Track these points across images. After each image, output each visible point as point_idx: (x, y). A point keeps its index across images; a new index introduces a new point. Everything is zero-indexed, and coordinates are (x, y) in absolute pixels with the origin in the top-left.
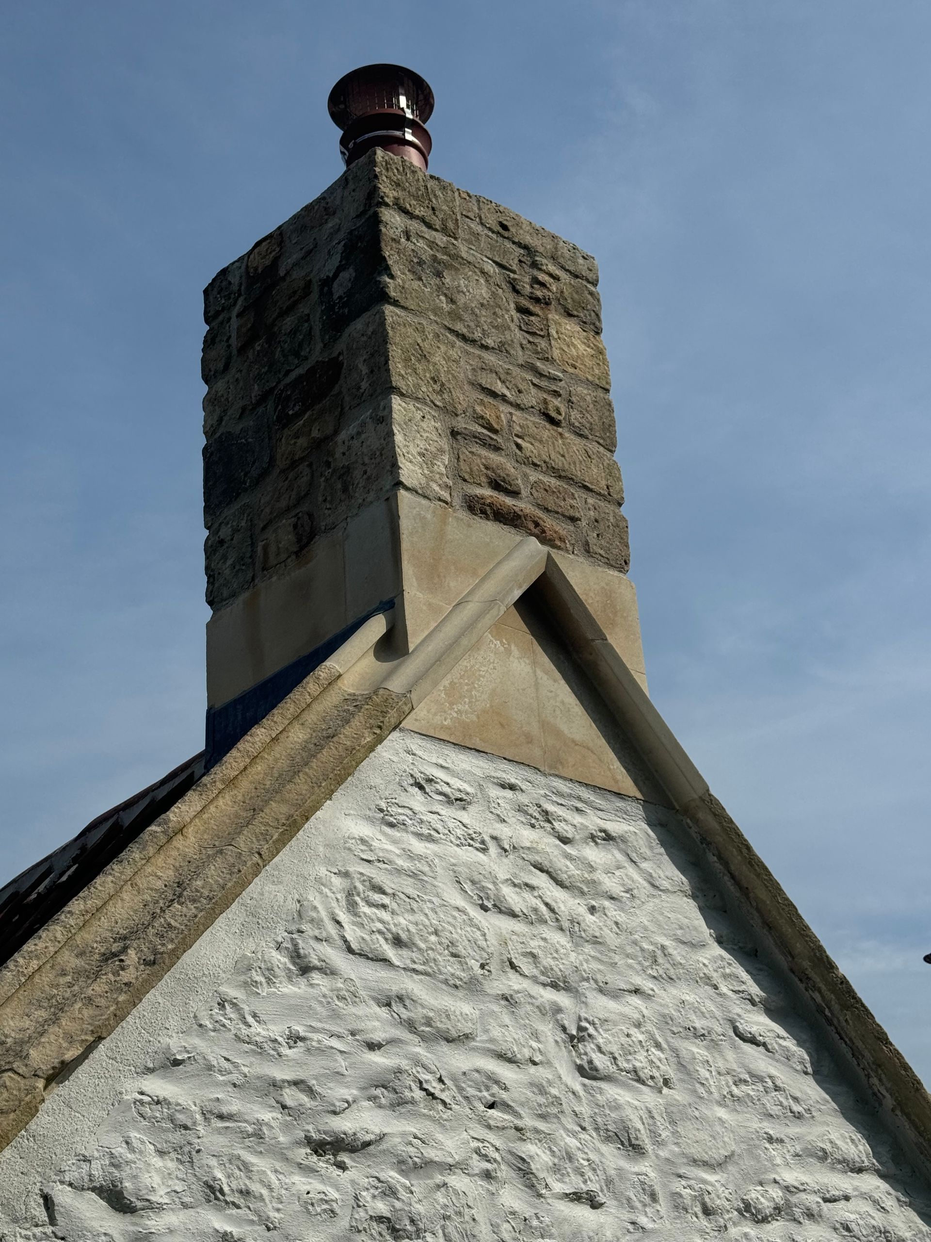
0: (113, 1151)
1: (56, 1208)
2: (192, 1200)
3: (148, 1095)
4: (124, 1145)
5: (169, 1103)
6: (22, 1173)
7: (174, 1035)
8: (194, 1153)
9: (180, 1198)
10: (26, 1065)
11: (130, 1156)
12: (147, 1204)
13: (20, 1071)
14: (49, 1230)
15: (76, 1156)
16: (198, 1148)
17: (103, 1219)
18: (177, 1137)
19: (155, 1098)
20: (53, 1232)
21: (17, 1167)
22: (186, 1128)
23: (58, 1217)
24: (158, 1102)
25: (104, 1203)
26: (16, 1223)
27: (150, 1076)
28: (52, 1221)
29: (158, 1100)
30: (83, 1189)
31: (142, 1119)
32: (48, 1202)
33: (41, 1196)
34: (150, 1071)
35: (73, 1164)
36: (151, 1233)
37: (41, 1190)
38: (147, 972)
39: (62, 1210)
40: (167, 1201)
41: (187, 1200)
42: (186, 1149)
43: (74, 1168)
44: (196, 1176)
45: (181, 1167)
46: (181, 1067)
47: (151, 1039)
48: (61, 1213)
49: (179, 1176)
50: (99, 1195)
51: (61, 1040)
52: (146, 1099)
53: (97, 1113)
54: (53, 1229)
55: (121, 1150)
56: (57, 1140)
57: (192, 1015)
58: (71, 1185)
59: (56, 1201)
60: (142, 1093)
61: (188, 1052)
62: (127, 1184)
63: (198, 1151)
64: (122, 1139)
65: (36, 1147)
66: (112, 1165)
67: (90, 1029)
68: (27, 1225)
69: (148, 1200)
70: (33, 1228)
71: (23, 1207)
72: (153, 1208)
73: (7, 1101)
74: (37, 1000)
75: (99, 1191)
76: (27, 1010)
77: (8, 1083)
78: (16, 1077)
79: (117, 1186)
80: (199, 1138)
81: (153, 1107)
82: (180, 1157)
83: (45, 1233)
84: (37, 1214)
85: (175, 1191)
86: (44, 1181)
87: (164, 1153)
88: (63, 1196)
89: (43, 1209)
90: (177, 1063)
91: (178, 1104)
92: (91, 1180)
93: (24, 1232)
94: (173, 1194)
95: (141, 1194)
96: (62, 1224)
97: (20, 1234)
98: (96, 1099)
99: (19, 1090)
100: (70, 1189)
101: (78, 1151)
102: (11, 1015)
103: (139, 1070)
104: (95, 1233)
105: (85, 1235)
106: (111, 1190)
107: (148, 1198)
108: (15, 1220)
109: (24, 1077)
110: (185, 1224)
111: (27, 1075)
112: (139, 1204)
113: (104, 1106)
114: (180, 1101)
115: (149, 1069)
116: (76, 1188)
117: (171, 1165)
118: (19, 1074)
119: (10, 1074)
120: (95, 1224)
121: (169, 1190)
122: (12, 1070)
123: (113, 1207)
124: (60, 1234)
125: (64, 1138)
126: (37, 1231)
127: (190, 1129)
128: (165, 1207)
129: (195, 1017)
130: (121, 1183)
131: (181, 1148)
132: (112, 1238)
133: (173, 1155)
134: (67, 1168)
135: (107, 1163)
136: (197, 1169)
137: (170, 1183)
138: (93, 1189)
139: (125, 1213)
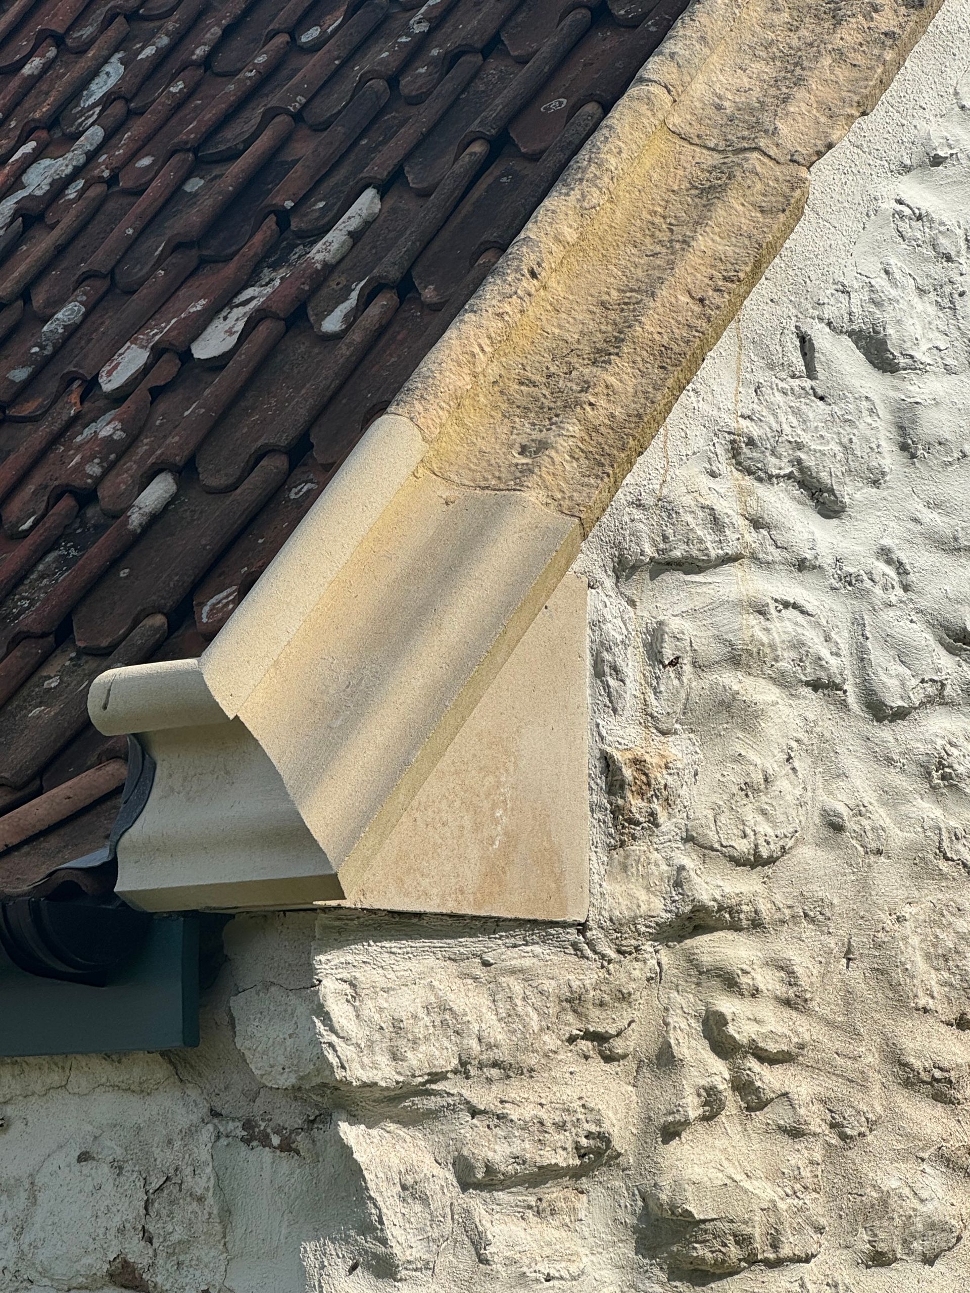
0: (873, 282)
1: (816, 355)
2: (956, 363)
3: (908, 206)
4: (884, 276)
5: (932, 221)
6: (772, 300)
7: (932, 118)
8: (956, 296)
9: (942, 359)
10: (777, 145)
11: (894, 293)
12: (910, 361)
13: (771, 153)
14: (808, 383)
15: (834, 284)
16: (961, 289)
17: (862, 377)
18: (938, 270)
19: (917, 212)
20: (812, 388)
21: (764, 292)
22: (949, 259)
23: (818, 367)
24: (919, 218)
25: (862, 356)
26: (772, 369)
27: (905, 178)
28: (811, 373)
29: (920, 214)
30: (841, 332)
31: (900, 240)
32: (805, 344)
33: (798, 337)
34: (907, 169)
35: (832, 295)
36: (917, 403)
37: (797, 327)
38: (914, 18)
39: (823, 359)
40: (929, 361)
41: (949, 361)
42: (947, 289)
43: (832, 301)
44: (959, 329)
45: (940, 314)
46: (941, 167)
47: (905, 122)
48: (821, 363)
49: (940, 326)
50: (856, 343)
51: (814, 112)
52: (907, 212)
53: (850, 224)
54: (813, 383)
55: (880, 282)
56: (809, 259)
57: (951, 91)
58: (829, 324)
59: (817, 346)
60: (900, 202)
61: (951, 147)
62: (890, 331)
63: (962, 294)
64: (880, 266)
65: (783, 265)
66: (873, 301)
67: (856, 98)
68: (783, 375)
69: (912, 357)
70: (789, 379)
71: (780, 349)
72: (915, 369)
73: (765, 195)
74: (750, 47)
75: (856, 336)
76: (739, 61)
77: (759, 169)
78: (766, 160)
79: (879, 333)
80: (962, 274)
81: (913, 223)
82: (939, 300)
83: (803, 389)
84: (794, 360)
85: (937, 348)
86: (800, 315)
87: (924, 291)
88: (822, 338)
89: (799, 354)
90: (937, 161)
91: (942, 223)
92: (851, 321)
93: (781, 385)
94: (935, 351)
95: (905, 346)
96: (823, 378)
97: (777, 385)
98: (846, 204)
99: (777, 180)
100: (827, 329)
101: (837, 279)
102: (719, 66)
103: (893, 167)
104: (856, 395)
105: (846, 397)
106: (870, 337)
107: (913, 353)
108: (771, 366)
109: (778, 163)
110: (950, 395)
111: (782, 160)
112: (902, 361)
113: (858, 215)
114: (945, 219)
115: (905, 166)
116: (833, 329)
117: (932, 310)
118: (769, 156)
119: (756, 155)
120: (856, 382)
121: (931, 346)
122: (757, 149)
123: (871, 362)
124: (820, 392)
125: (816, 256)
126: (795, 383)
127: (952, 262)
128: (928, 368)
129: (956, 94)
130: (884, 329)
131: (941, 286)
132: (873, 404)
133: (932, 296)
134: (826, 301)
135: (867, 298)
136: (962, 321)
137: (931, 336)
138: (850, 334)
139: (885, 371)
